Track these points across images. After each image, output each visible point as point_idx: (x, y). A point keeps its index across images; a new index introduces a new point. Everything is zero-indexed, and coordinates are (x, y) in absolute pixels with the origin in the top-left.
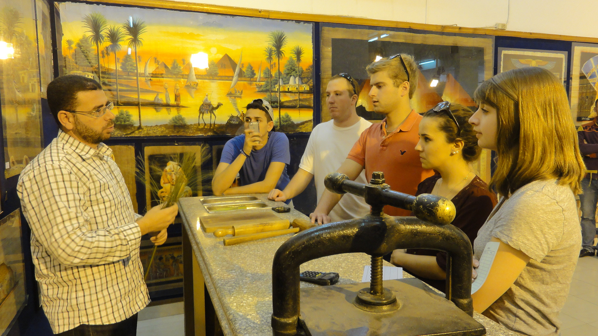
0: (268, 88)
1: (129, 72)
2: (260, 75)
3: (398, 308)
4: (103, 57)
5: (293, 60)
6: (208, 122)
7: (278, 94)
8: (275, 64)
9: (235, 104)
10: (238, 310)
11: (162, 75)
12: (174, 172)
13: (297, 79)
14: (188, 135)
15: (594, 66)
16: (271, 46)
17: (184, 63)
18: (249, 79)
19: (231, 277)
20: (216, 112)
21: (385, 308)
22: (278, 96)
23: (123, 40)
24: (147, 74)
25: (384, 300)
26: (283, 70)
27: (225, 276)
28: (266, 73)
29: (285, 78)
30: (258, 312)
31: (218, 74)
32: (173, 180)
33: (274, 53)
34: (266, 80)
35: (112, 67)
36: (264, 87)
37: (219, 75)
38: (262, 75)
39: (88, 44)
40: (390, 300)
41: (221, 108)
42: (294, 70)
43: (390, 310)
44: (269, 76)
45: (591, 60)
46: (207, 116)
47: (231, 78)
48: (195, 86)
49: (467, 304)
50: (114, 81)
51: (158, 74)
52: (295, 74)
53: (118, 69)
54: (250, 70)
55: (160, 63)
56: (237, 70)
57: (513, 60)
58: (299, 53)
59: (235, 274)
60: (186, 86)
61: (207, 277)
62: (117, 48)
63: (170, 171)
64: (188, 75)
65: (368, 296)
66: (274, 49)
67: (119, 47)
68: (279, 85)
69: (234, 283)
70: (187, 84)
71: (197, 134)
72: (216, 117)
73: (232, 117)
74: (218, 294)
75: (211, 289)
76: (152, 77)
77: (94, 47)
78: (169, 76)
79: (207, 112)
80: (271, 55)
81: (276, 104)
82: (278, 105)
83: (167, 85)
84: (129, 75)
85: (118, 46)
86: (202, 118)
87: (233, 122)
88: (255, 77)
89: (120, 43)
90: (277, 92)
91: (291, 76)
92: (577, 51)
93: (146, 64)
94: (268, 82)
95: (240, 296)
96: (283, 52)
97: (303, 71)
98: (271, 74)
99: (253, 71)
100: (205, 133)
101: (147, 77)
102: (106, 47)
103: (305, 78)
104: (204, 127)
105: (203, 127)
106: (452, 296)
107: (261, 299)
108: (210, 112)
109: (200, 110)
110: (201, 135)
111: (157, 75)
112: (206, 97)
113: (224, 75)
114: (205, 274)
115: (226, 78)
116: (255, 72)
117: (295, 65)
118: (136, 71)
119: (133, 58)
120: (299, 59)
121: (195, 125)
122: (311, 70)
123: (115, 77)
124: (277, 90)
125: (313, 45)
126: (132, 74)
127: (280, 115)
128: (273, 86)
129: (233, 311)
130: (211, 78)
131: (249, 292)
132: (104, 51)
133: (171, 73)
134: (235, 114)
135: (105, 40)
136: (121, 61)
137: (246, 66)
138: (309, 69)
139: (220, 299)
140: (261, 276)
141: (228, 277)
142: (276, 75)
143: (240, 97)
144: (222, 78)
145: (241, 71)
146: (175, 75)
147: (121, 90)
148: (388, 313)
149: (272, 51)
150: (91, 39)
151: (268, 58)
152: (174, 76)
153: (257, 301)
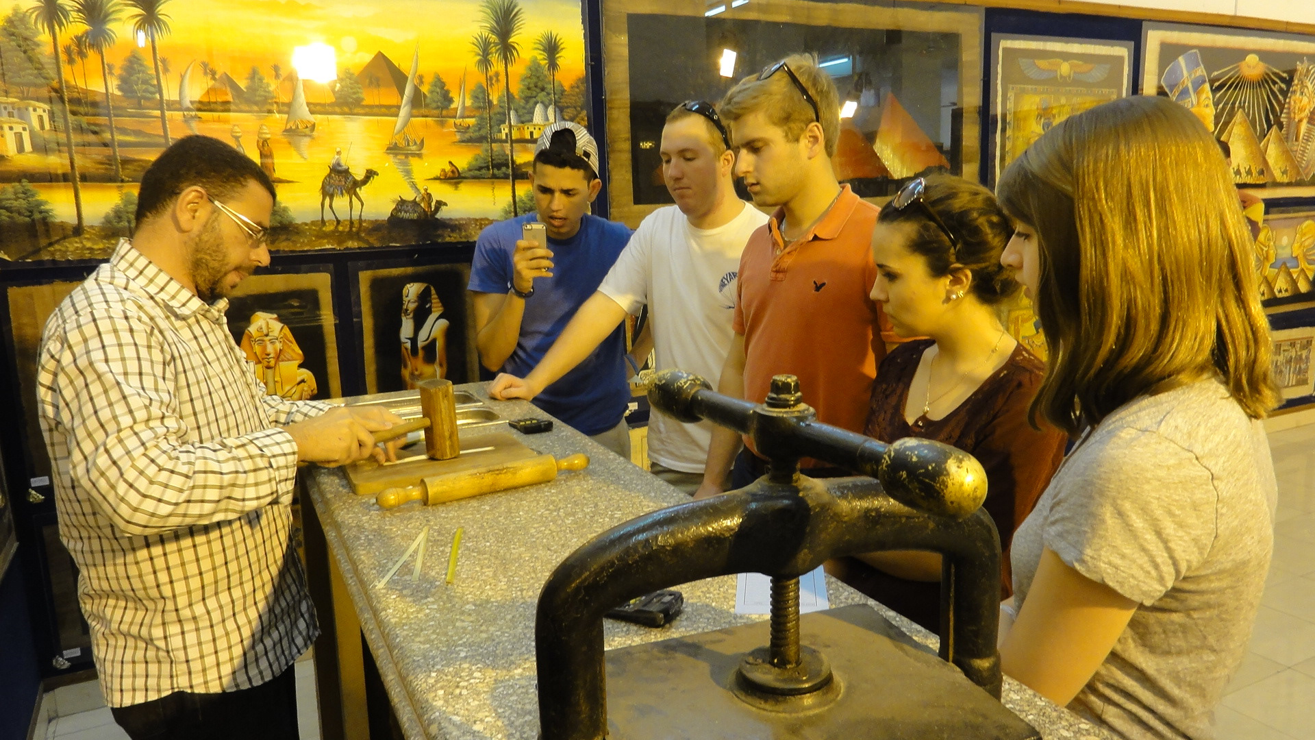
0: (483, 132)
1: (139, 99)
2: (464, 102)
3: (838, 695)
4: (71, 61)
5: (539, 65)
6: (343, 215)
7: (508, 146)
8: (497, 74)
9: (408, 173)
10: (450, 709)
11: (225, 107)
12: (268, 338)
13: (551, 110)
14: (298, 247)
15: (1185, 73)
16: (486, 33)
17: (277, 76)
18: (436, 112)
19: (427, 615)
20: (363, 192)
21: (808, 700)
22: (508, 152)
23: (120, 19)
24: (187, 103)
25: (806, 681)
26: (516, 89)
27: (412, 613)
28: (477, 98)
29: (524, 108)
30: (500, 711)
31: (363, 99)
32: (268, 355)
33: (493, 50)
34: (477, 114)
35: (96, 85)
36: (475, 131)
37: (364, 103)
38: (468, 103)
39: (27, 29)
40: (819, 680)
41: (374, 181)
42: (543, 89)
43: (820, 705)
44: (484, 102)
45: (1181, 60)
46: (341, 203)
47: (393, 110)
48: (307, 131)
49: (989, 669)
50: (103, 123)
51: (215, 103)
52: (544, 99)
53: (110, 91)
54: (438, 90)
55: (217, 77)
56: (408, 90)
57: (1023, 62)
58: (552, 48)
59: (435, 607)
60: (286, 131)
61: (366, 616)
62: (105, 39)
63: (260, 334)
64: (289, 105)
65: (766, 673)
66: (494, 38)
67: (110, 37)
68: (510, 126)
69: (434, 632)
70: (288, 127)
71: (321, 244)
72: (362, 205)
73: (402, 203)
74: (396, 665)
75: (378, 648)
76: (199, 110)
77: (44, 37)
78: (243, 107)
79: (342, 194)
80: (488, 54)
81: (504, 169)
82: (510, 171)
83: (238, 130)
84: (140, 107)
85: (107, 34)
86: (331, 206)
87: (403, 215)
88: (453, 106)
89: (111, 26)
90: (506, 141)
91: (536, 103)
92: (1154, 39)
93: (182, 77)
94: (482, 118)
95: (451, 669)
96: (516, 46)
97: (564, 91)
98: (491, 98)
99: (447, 92)
100: (340, 243)
101: (188, 109)
102: (76, 37)
103: (568, 107)
104: (336, 227)
105: (332, 228)
106: (956, 652)
107: (502, 674)
108: (348, 193)
109: (323, 188)
110: (330, 246)
111: (212, 106)
112: (337, 157)
113: (377, 103)
114: (361, 609)
115: (383, 110)
116: (451, 95)
117: (546, 76)
118: (158, 96)
119: (149, 63)
120: (553, 65)
121: (313, 223)
122: (583, 88)
123: (106, 111)
124: (504, 137)
125: (585, 28)
126: (148, 104)
127: (514, 196)
128: (495, 129)
129: (437, 714)
130: (346, 109)
131: (473, 656)
132: (73, 47)
133: (249, 101)
134: (410, 196)
135: (71, 19)
136: (117, 71)
137: (428, 80)
138: (578, 87)
139: (403, 679)
140: (497, 607)
141: (419, 616)
142: (500, 101)
143: (420, 156)
144: (372, 111)
145: (417, 92)
146: (256, 103)
147: (123, 145)
148: (817, 711)
149: (490, 43)
150: (34, 16)
151: (480, 62)
152: (255, 108)
153: (495, 680)
